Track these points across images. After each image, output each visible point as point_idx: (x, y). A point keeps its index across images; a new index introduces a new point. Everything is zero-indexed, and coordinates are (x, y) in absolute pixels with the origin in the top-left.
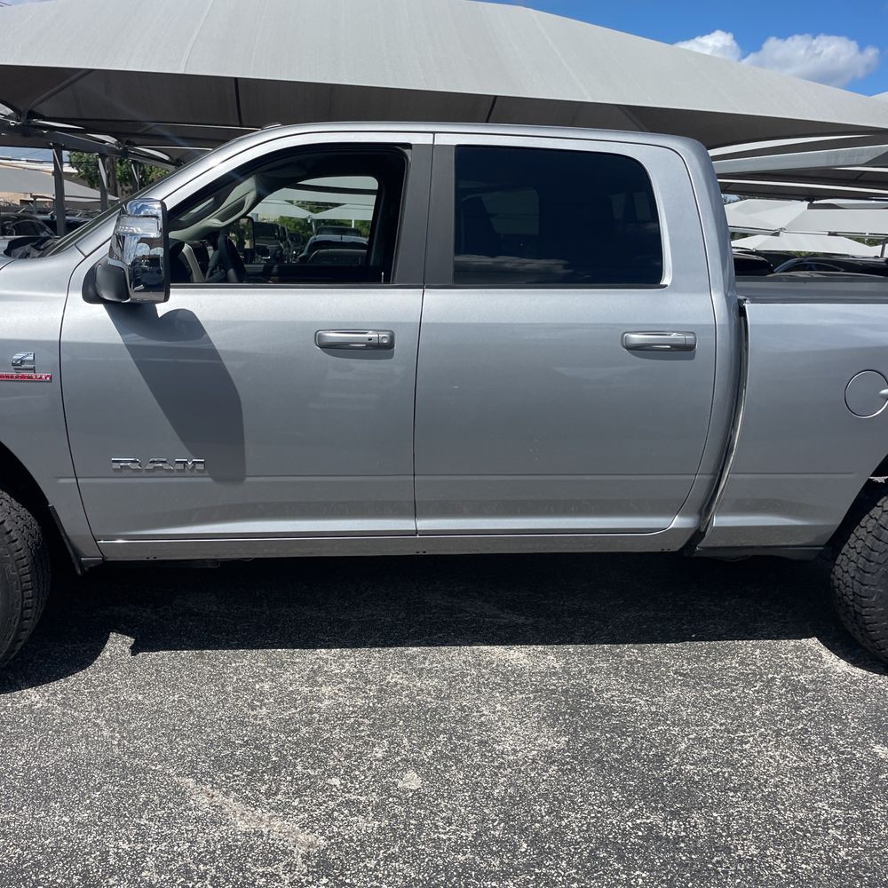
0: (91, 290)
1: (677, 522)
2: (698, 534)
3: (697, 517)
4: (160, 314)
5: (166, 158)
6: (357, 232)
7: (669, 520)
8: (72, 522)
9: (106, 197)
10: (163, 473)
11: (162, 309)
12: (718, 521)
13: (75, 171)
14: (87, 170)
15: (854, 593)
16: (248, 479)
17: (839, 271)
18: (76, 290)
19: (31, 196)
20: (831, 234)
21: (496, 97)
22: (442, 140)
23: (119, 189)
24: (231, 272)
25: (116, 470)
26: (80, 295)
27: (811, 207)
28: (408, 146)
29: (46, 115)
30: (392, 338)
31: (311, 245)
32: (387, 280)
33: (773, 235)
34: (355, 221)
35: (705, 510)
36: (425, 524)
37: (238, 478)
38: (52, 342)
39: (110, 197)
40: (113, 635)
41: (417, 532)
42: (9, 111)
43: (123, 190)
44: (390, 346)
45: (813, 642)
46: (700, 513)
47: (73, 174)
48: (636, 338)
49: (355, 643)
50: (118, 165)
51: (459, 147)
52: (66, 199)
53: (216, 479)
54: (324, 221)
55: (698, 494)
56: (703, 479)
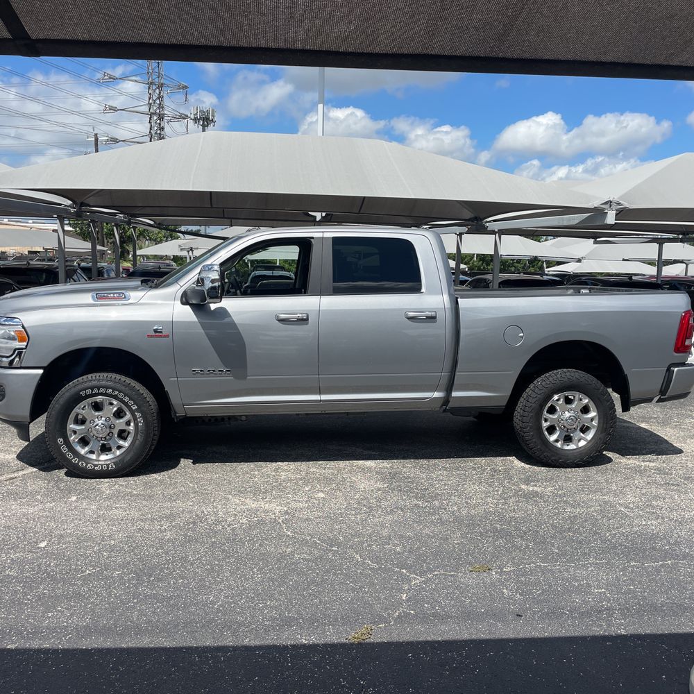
0: (184, 299)
1: (437, 394)
2: (446, 400)
3: (445, 392)
4: (212, 309)
5: (152, 223)
6: (281, 268)
7: (432, 394)
8: (175, 398)
9: (96, 247)
10: (213, 375)
11: (213, 306)
12: (454, 394)
13: (71, 229)
14: (81, 229)
15: (521, 427)
16: (248, 378)
17: (597, 285)
18: (178, 300)
19: (44, 248)
20: (624, 260)
21: (364, 197)
22: (326, 235)
23: (106, 241)
24: (238, 291)
25: (194, 374)
26: (179, 302)
27: (595, 243)
28: (313, 238)
29: (92, 204)
30: (308, 316)
31: (252, 278)
32: (305, 293)
33: (577, 262)
34: (280, 260)
35: (449, 390)
36: (324, 397)
37: (244, 377)
38: (169, 321)
39: (99, 247)
40: (182, 459)
41: (321, 401)
42: (70, 202)
43: (108, 242)
44: (307, 319)
45: (513, 458)
46: (447, 391)
47: (71, 231)
48: (411, 314)
49: (294, 460)
50: (105, 224)
51: (333, 238)
52: (66, 250)
53: (235, 377)
54: (256, 260)
55: (444, 381)
56: (445, 374)
